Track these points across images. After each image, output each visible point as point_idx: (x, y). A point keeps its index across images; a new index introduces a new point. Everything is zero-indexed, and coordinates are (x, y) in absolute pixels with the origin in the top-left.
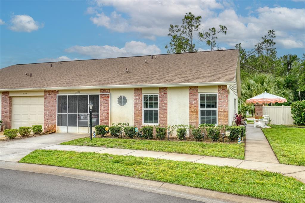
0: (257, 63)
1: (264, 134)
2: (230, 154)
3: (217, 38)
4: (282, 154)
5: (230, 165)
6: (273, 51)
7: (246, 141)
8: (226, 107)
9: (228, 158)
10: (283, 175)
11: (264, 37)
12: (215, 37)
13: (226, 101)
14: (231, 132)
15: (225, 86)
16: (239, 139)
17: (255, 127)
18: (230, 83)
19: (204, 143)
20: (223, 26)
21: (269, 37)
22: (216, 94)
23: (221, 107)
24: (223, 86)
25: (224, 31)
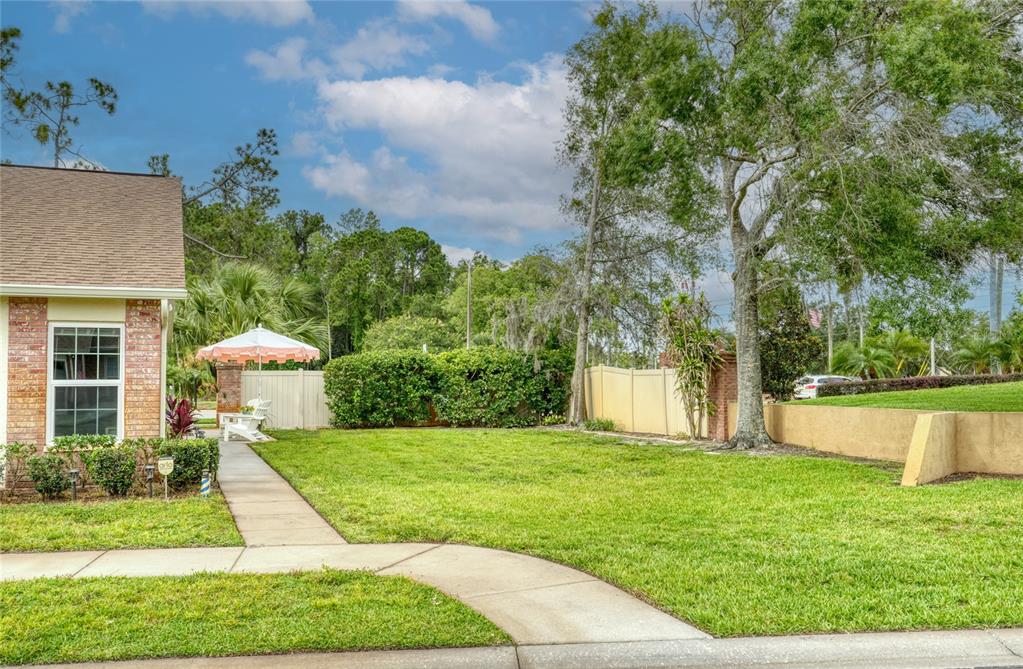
0: (218, 230)
1: (265, 461)
2: (194, 531)
3: (75, 121)
4: (345, 516)
5: (213, 569)
6: (269, 195)
7: (223, 487)
8: (155, 376)
9: (191, 547)
10: (377, 574)
11: (244, 147)
12: (69, 118)
13: (156, 354)
14: (177, 462)
15: (156, 303)
16: (205, 482)
17: (226, 439)
18: (171, 295)
19: (79, 505)
20: (103, 83)
21: (258, 150)
22: (118, 331)
23: (135, 376)
24: (144, 301)
25: (104, 103)
